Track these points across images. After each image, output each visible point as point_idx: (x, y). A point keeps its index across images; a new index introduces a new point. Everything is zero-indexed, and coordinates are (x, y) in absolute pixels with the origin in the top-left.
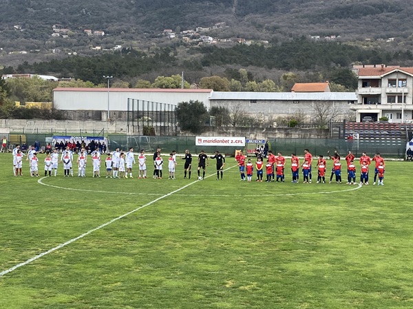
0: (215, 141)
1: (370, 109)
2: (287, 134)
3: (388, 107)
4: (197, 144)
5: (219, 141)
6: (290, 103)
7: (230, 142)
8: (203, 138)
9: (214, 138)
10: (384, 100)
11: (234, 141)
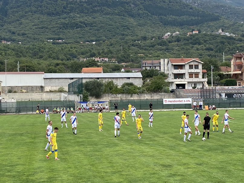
0: (175, 101)
1: (181, 81)
4: (164, 103)
5: (177, 101)
7: (183, 101)
8: (168, 100)
9: (174, 99)
10: (187, 76)
11: (185, 101)
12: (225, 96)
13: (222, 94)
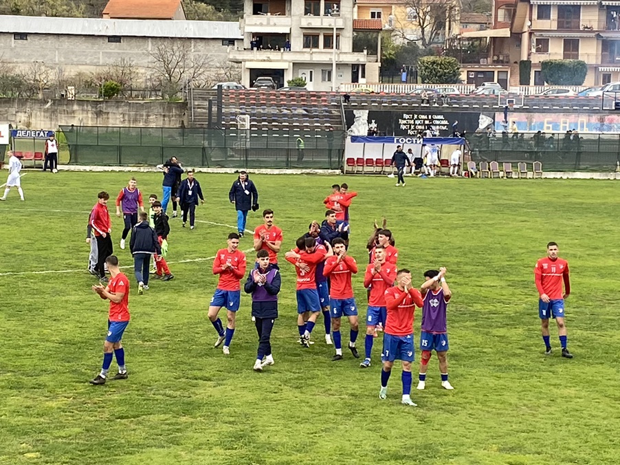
1: (269, 60)
2: (99, 113)
3: (305, 58)
6: (101, 41)
10: (297, 42)
12: (369, 122)
13: (355, 112)
